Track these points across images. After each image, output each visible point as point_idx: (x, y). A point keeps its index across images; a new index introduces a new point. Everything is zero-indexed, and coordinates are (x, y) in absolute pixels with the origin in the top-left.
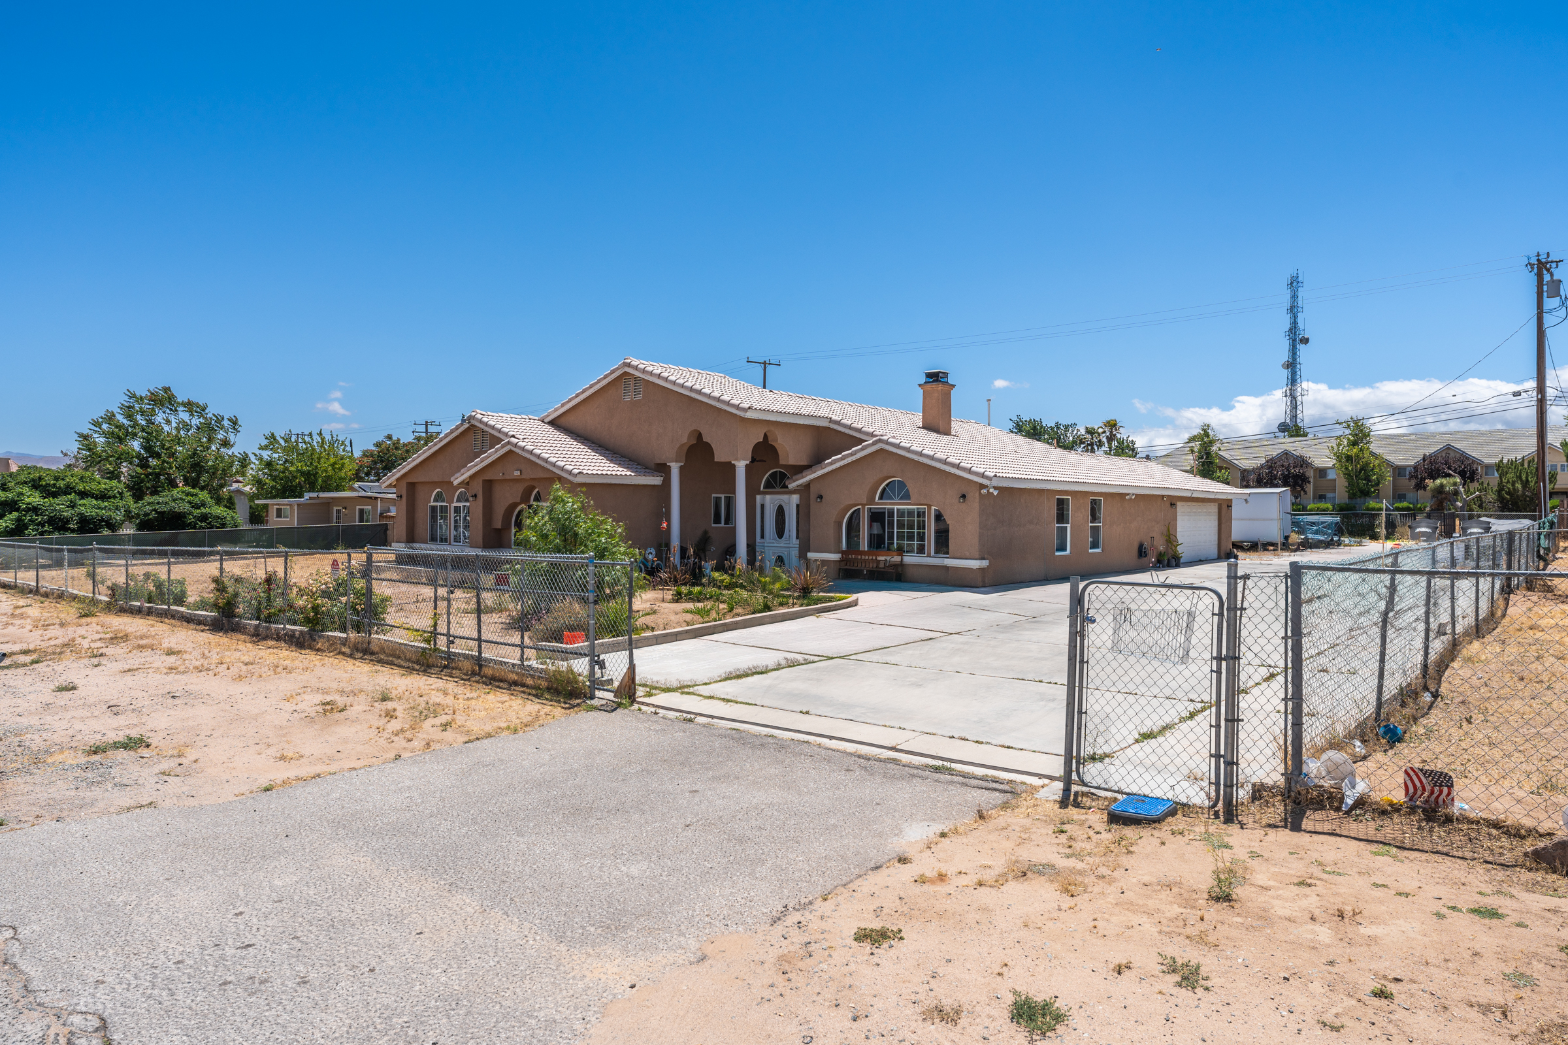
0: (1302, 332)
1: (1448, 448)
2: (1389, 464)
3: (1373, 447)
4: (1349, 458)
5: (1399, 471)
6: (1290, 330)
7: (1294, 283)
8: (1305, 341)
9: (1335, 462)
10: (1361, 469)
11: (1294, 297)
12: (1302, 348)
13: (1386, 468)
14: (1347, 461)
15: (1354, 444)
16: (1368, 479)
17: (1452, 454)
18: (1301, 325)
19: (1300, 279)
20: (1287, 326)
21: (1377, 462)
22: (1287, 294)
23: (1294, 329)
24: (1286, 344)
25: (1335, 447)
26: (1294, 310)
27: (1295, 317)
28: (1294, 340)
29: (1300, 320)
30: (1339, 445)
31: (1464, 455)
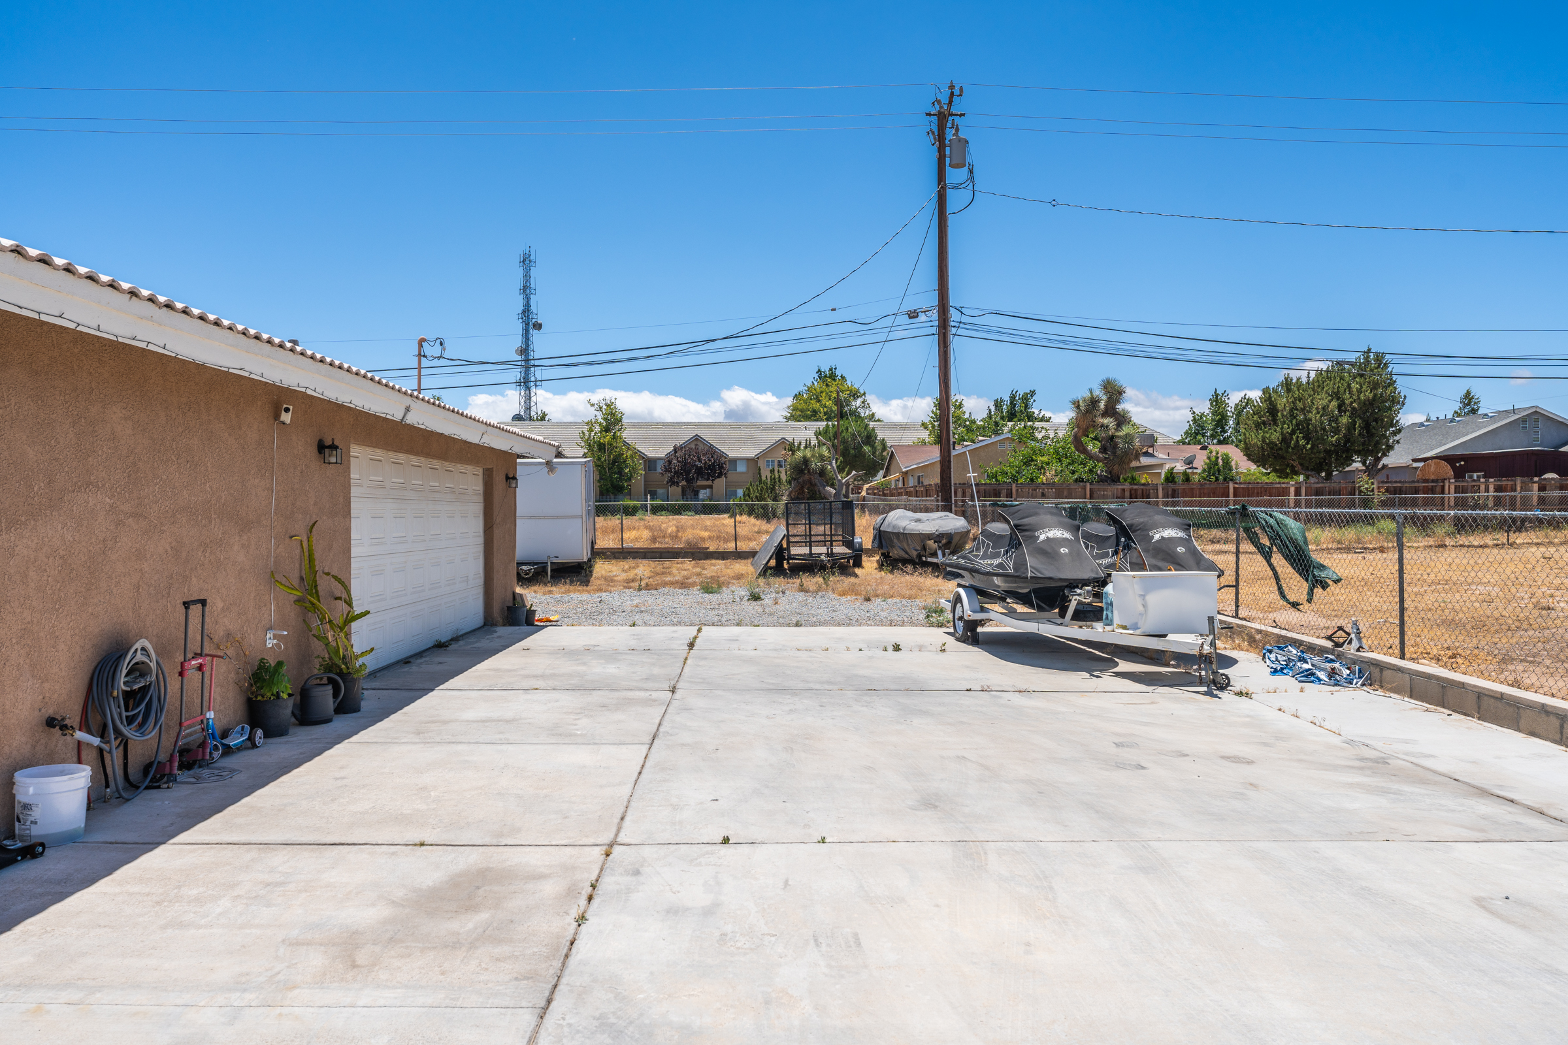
0: (534, 316)
1: (697, 439)
2: (642, 457)
3: (624, 435)
4: (601, 447)
5: (650, 463)
6: (524, 312)
7: (526, 261)
8: (538, 326)
9: (586, 450)
10: (614, 462)
11: (527, 276)
12: (534, 333)
13: (638, 460)
14: (600, 450)
15: (607, 430)
16: (620, 473)
17: (701, 447)
18: (533, 308)
19: (532, 258)
20: (520, 309)
21: (630, 452)
22: (520, 272)
23: (527, 311)
24: (519, 327)
25: (587, 434)
26: (526, 290)
27: (528, 299)
28: (527, 324)
29: (533, 303)
30: (590, 430)
31: (712, 447)
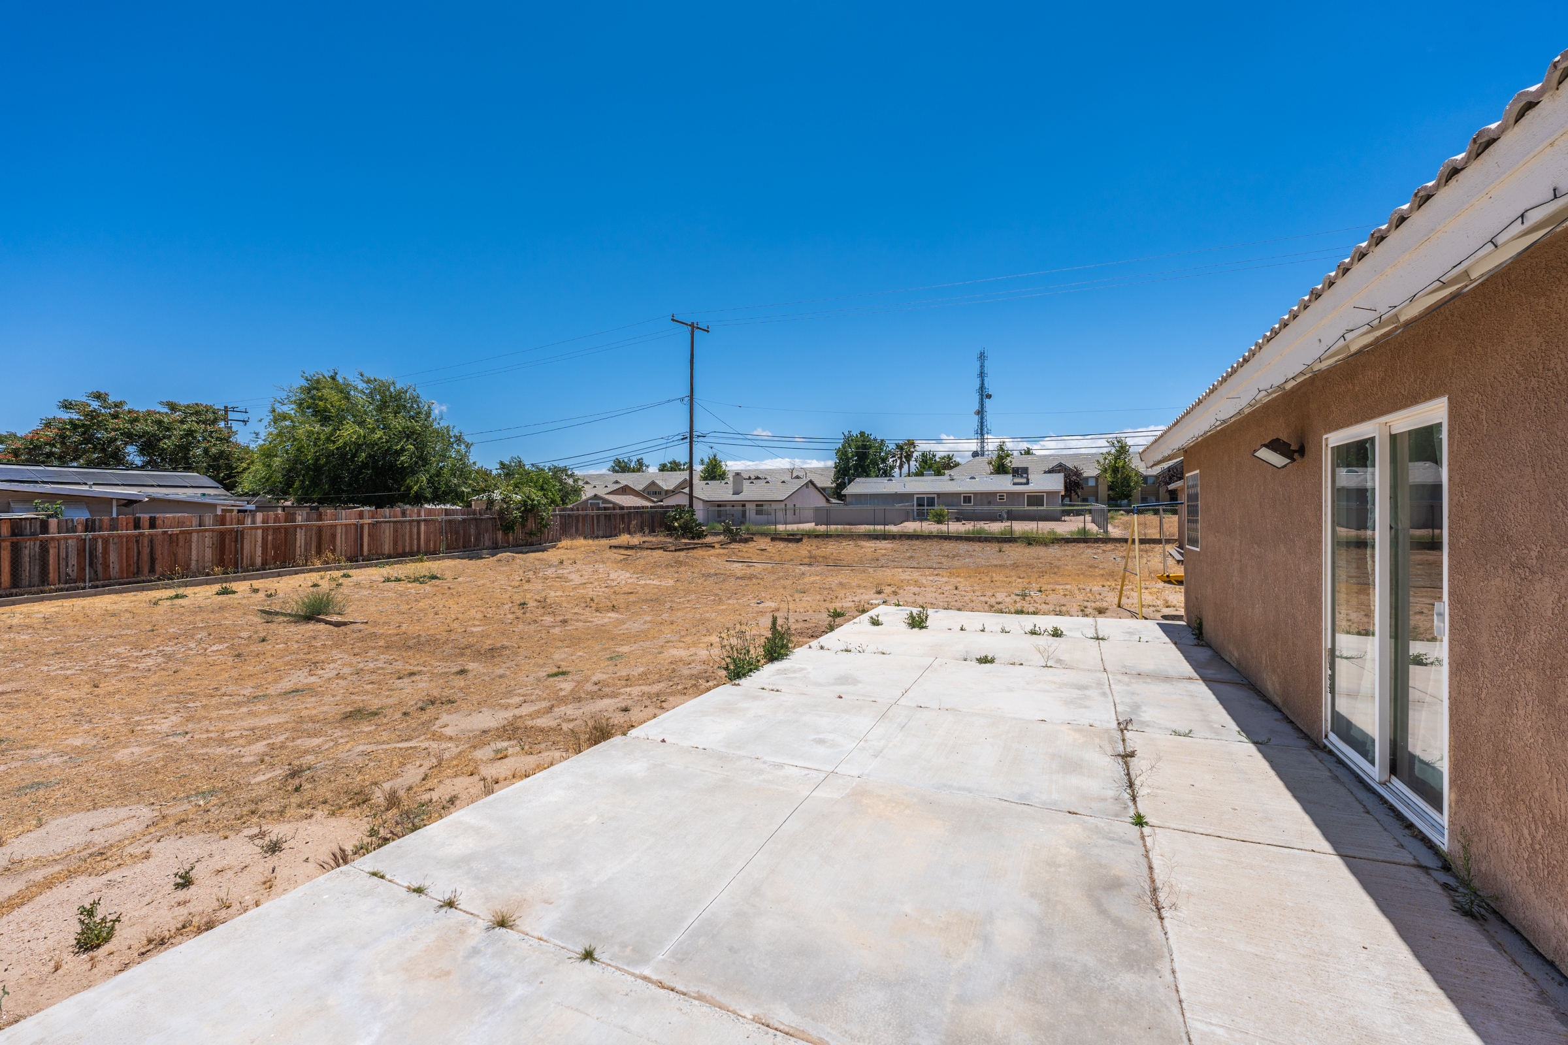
0: (987, 390)
6: (980, 389)
7: (982, 357)
8: (989, 396)
11: (982, 366)
12: (987, 401)
18: (986, 385)
19: (985, 354)
20: (978, 386)
22: (978, 364)
23: (982, 387)
24: (977, 398)
26: (982, 375)
27: (983, 381)
29: (986, 383)
